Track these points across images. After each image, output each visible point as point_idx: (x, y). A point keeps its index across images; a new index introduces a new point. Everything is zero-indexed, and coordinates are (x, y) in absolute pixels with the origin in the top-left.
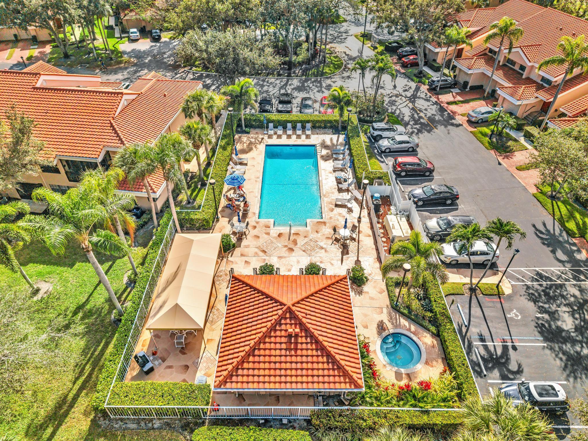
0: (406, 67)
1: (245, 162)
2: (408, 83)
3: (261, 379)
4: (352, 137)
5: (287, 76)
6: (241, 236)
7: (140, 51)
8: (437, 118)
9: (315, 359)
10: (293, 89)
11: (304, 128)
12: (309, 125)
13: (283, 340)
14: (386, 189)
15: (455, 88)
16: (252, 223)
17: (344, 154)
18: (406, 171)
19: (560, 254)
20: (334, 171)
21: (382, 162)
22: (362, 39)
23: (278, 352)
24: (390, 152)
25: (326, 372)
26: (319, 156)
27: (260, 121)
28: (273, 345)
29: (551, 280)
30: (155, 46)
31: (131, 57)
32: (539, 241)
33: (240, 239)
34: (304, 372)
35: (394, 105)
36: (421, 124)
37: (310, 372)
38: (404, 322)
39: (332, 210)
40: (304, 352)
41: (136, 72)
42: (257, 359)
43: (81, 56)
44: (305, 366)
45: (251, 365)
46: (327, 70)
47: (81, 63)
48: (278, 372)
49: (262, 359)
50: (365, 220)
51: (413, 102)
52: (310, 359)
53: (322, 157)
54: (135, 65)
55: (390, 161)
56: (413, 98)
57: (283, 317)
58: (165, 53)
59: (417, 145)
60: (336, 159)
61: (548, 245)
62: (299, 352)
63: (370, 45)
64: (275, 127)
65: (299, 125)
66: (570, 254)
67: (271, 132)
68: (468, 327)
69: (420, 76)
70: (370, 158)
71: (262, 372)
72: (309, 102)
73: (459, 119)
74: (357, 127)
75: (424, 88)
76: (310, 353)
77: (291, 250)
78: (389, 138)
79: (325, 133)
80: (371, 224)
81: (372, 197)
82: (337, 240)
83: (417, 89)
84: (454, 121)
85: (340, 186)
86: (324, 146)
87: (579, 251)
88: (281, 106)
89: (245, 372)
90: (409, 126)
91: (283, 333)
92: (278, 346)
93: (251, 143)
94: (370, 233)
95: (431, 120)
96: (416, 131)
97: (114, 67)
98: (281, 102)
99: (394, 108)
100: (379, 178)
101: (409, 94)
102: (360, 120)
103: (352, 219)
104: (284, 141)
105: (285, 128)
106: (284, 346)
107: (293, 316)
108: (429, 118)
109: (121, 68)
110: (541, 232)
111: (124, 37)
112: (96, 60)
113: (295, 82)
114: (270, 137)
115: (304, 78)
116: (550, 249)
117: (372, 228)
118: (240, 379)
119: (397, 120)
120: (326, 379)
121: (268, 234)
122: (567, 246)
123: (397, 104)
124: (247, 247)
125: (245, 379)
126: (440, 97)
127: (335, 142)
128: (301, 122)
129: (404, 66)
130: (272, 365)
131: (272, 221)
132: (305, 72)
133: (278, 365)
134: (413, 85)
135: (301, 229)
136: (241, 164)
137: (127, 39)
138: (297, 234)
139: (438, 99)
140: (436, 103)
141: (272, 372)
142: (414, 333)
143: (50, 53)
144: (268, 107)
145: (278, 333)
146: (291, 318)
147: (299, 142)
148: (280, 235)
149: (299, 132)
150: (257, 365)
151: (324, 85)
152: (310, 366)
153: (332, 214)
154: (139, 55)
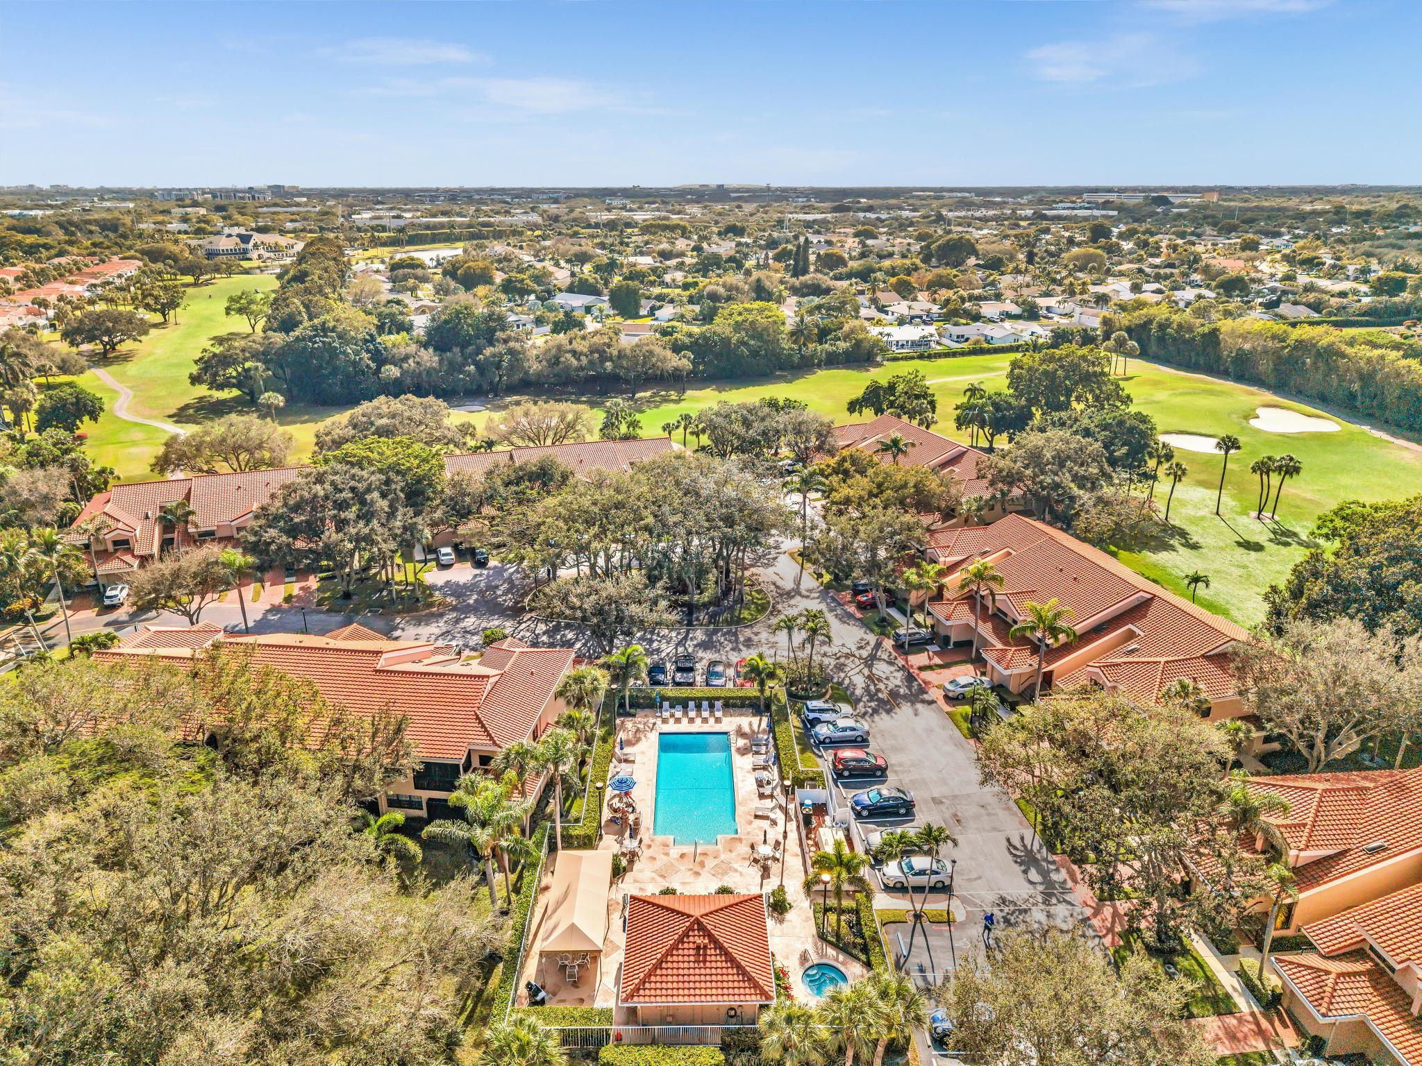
0: (865, 608)
1: (632, 758)
2: (865, 636)
3: (670, 992)
4: (778, 722)
5: (688, 625)
6: (633, 856)
7: (457, 585)
8: (902, 691)
9: (724, 971)
10: (696, 646)
11: (712, 706)
12: (718, 704)
13: (692, 952)
14: (819, 794)
15: (932, 644)
16: (646, 841)
17: (767, 745)
18: (850, 770)
19: (1034, 875)
20: (754, 770)
21: (821, 757)
22: (800, 559)
23: (686, 965)
24: (831, 742)
25: (736, 984)
26: (733, 749)
27: (651, 698)
28: (680, 958)
29: (1015, 904)
30: (481, 575)
31: (445, 595)
32: (1010, 858)
33: (631, 862)
34: (714, 984)
35: (842, 670)
36: (879, 700)
37: (719, 985)
38: (831, 952)
39: (750, 823)
40: (714, 965)
41: (457, 621)
42: (664, 972)
43: (370, 595)
44: (714, 978)
45: (658, 979)
46: (745, 614)
47: (371, 606)
48: (686, 985)
49: (670, 972)
50: (793, 836)
51: (870, 667)
52: (719, 971)
53: (738, 750)
54: (454, 609)
55: (829, 755)
56: (870, 661)
57: (690, 929)
58: (497, 587)
59: (868, 733)
60: (757, 753)
61: (1021, 864)
62: (708, 964)
63: (811, 571)
64: (672, 706)
65: (705, 704)
66: (1045, 874)
67: (666, 714)
68: (907, 958)
69: (884, 625)
70: (803, 751)
71: (670, 985)
72: (720, 669)
73: (935, 694)
74: (785, 706)
75: (888, 644)
76: (719, 964)
77: (697, 874)
78: (828, 722)
79: (741, 715)
80: (800, 840)
81: (802, 805)
82: (756, 861)
83: (878, 645)
84: (926, 697)
85: (762, 790)
86: (740, 733)
87: (1057, 870)
88: (679, 675)
89: (653, 985)
90: (861, 704)
91: (691, 945)
92: (686, 958)
93: (638, 730)
94: (798, 851)
95: (894, 694)
96: (870, 710)
97: (424, 613)
98: (679, 669)
99: (842, 675)
100: (812, 779)
101: (865, 653)
102: (791, 695)
103: (775, 834)
104: (684, 726)
105: (685, 707)
106: (692, 958)
107: (702, 927)
108: (891, 691)
109: (433, 615)
110: (1016, 848)
111: (431, 560)
112: (392, 601)
113: (699, 635)
114: (665, 721)
115: (712, 627)
116: (1023, 868)
117: (801, 845)
118: (647, 992)
119: (843, 695)
120: (736, 991)
121: (667, 854)
122: (1044, 864)
123: (847, 669)
124: (641, 871)
125: (653, 992)
126: (910, 658)
127: (755, 728)
128: (707, 699)
129: (861, 607)
130: (681, 978)
131: (672, 837)
132: (713, 618)
133: (686, 978)
134: (872, 638)
135: (710, 848)
136: (626, 761)
137: (434, 563)
138: (705, 854)
139: (907, 661)
140: (903, 668)
141: (681, 985)
142: (842, 963)
143: (318, 590)
144: (661, 677)
145: (686, 945)
146: (699, 930)
147: (706, 728)
148: (682, 856)
149: (705, 714)
150: (664, 979)
151: (741, 639)
152: (719, 978)
153: (749, 828)
154: (458, 591)
